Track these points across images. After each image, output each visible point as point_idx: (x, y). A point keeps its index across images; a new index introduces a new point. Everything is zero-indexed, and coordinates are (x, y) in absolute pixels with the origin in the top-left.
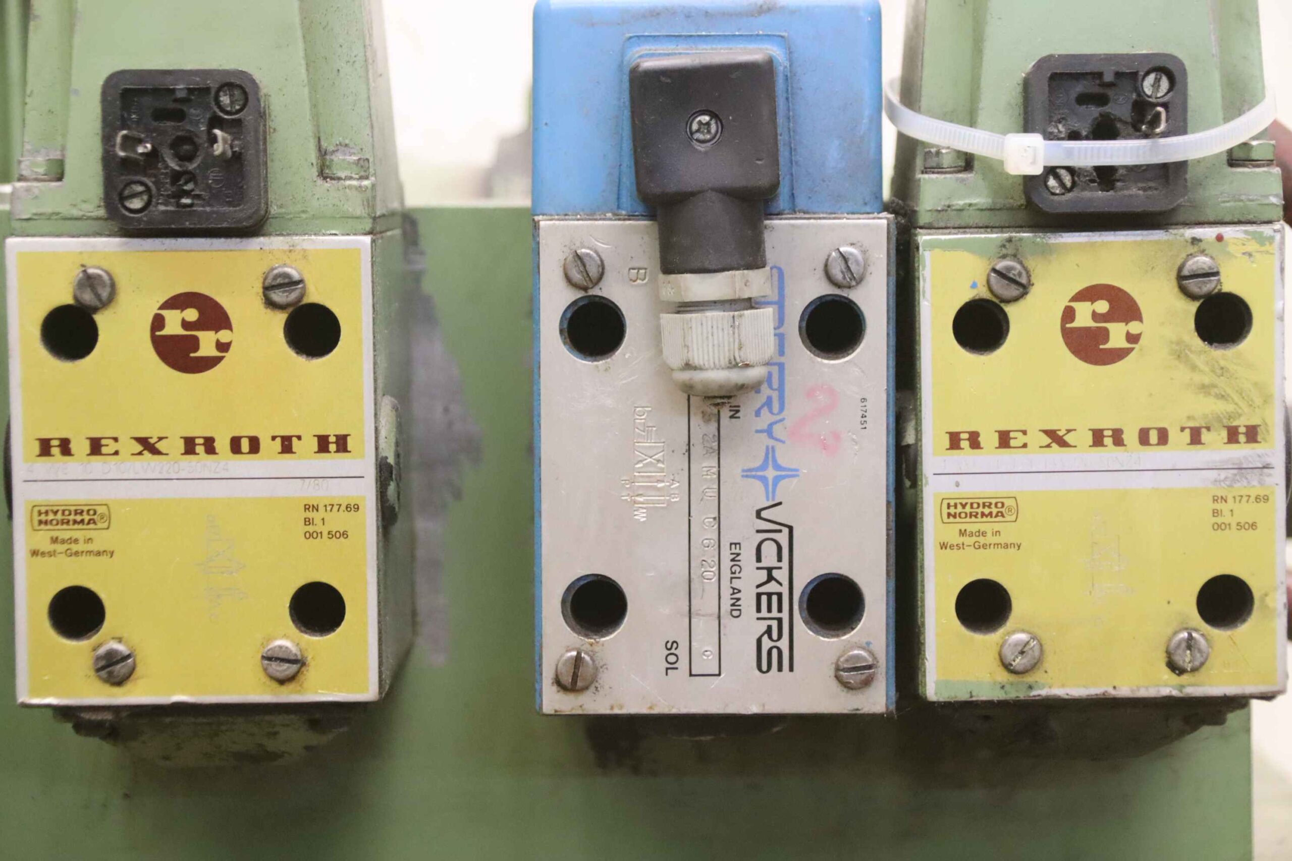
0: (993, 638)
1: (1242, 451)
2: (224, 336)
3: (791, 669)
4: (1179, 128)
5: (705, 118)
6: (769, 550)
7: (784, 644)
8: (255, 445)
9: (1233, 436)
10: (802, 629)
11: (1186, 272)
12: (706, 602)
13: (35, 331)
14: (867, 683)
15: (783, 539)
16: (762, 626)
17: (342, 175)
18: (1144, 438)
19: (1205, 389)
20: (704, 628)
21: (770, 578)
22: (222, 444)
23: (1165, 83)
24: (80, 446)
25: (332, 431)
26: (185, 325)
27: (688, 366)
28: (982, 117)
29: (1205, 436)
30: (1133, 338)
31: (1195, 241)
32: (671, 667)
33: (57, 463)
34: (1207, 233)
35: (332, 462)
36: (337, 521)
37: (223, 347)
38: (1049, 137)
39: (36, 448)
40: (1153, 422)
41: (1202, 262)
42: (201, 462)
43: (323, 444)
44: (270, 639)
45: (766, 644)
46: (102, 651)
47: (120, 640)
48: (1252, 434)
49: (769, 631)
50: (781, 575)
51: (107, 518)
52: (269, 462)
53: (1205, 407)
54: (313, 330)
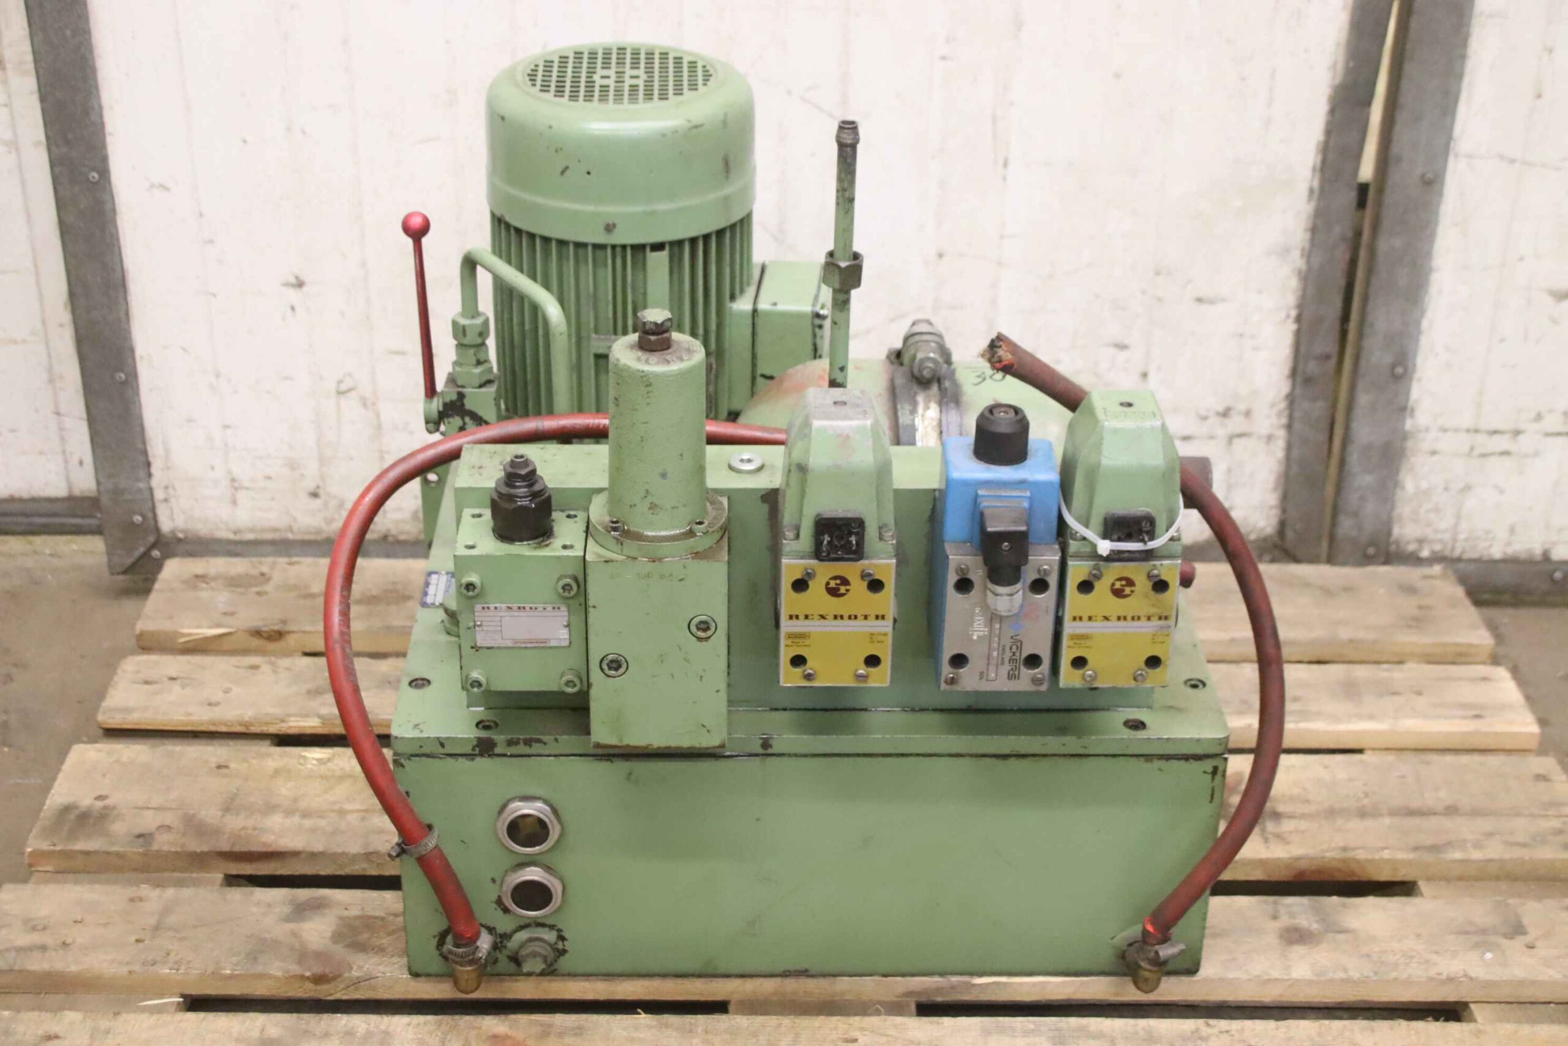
0: (1081, 672)
1: (1162, 623)
2: (848, 587)
3: (1018, 679)
4: (1152, 538)
5: (1006, 544)
6: (1014, 648)
7: (1017, 673)
8: (856, 617)
9: (1160, 618)
10: (1022, 667)
11: (1151, 575)
12: (993, 662)
13: (790, 586)
14: (1041, 684)
15: (1019, 644)
16: (1010, 668)
17: (886, 539)
18: (1133, 618)
19: (1153, 606)
20: (992, 668)
21: (1014, 656)
22: (846, 617)
23: (1148, 524)
24: (802, 617)
25: (880, 613)
26: (836, 584)
27: (996, 610)
28: (1090, 526)
29: (1152, 618)
30: (1132, 592)
31: (1154, 565)
32: (981, 678)
33: (794, 622)
34: (1157, 563)
35: (880, 622)
36: (881, 638)
37: (848, 590)
38: (1112, 540)
39: (788, 617)
40: (1136, 614)
41: (1156, 572)
42: (839, 622)
43: (877, 617)
44: (856, 671)
45: (1011, 672)
46: (806, 673)
47: (811, 669)
48: (1166, 618)
49: (1012, 669)
50: (1018, 654)
51: (809, 637)
52: (860, 622)
53: (1152, 611)
54: (876, 585)
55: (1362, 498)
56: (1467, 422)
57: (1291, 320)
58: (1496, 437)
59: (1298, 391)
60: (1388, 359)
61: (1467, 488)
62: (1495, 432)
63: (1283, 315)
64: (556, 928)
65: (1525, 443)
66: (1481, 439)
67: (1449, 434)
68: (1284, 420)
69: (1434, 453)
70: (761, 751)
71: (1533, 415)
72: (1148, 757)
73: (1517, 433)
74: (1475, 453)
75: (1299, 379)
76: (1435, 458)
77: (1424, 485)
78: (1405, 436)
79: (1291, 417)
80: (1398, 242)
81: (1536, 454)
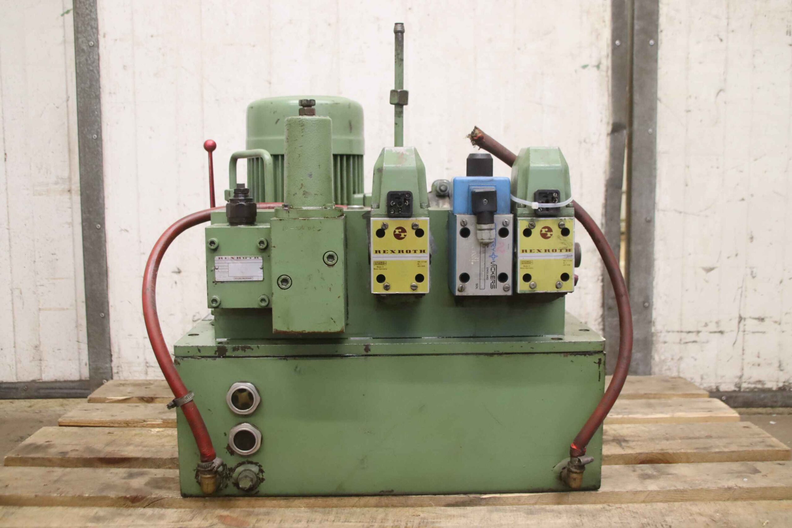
0: (528, 283)
1: (568, 253)
2: (405, 234)
3: (496, 288)
4: (559, 202)
5: (485, 200)
6: (493, 269)
7: (495, 284)
8: (410, 252)
9: (567, 251)
10: (498, 282)
11: (560, 224)
12: (483, 278)
13: (375, 233)
14: (508, 290)
15: (495, 267)
16: (492, 281)
17: (424, 207)
18: (553, 251)
19: (562, 243)
20: (482, 281)
21: (493, 273)
22: (405, 251)
23: (557, 195)
24: (382, 252)
25: (422, 249)
26: (399, 232)
27: (482, 239)
28: (528, 199)
29: (562, 251)
30: (551, 235)
31: (561, 219)
32: (477, 288)
33: (378, 254)
34: (563, 218)
35: (422, 254)
36: (423, 264)
37: (405, 236)
38: (539, 203)
39: (375, 252)
40: (554, 248)
41: (562, 223)
42: (401, 254)
43: (421, 251)
44: (412, 283)
45: (492, 284)
46: (385, 285)
47: (388, 283)
48: (570, 250)
49: (493, 282)
50: (495, 273)
51: (386, 263)
52: (412, 254)
53: (562, 246)
54: (420, 233)
55: (637, 364)
56: (677, 327)
57: (600, 281)
58: (690, 334)
59: (606, 313)
60: (641, 300)
61: (681, 358)
62: (689, 332)
63: (596, 278)
64: (258, 465)
65: (702, 337)
66: (684, 335)
67: (670, 333)
68: (601, 327)
69: (665, 342)
70: (365, 353)
71: (704, 324)
72: (566, 353)
73: (698, 332)
74: (682, 342)
75: (606, 308)
76: (666, 344)
77: (663, 358)
78: (652, 335)
79: (604, 325)
80: (640, 248)
81: (707, 342)
